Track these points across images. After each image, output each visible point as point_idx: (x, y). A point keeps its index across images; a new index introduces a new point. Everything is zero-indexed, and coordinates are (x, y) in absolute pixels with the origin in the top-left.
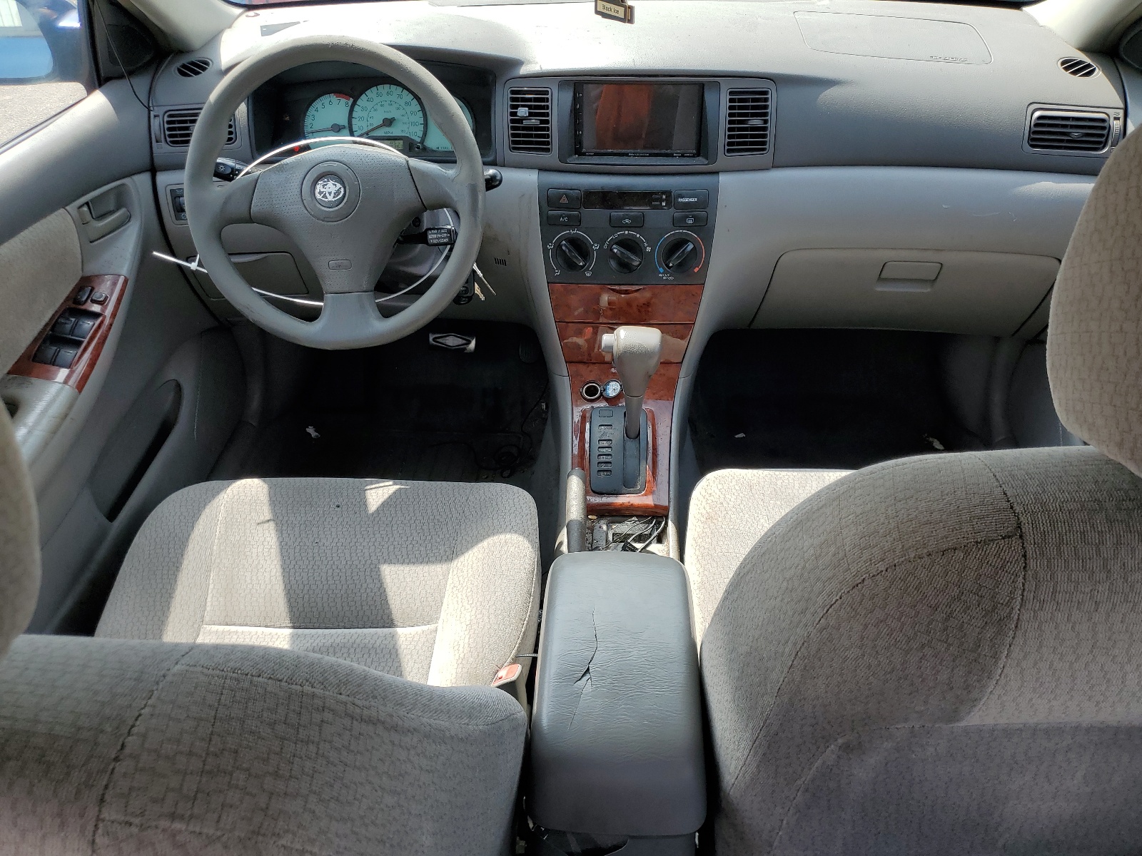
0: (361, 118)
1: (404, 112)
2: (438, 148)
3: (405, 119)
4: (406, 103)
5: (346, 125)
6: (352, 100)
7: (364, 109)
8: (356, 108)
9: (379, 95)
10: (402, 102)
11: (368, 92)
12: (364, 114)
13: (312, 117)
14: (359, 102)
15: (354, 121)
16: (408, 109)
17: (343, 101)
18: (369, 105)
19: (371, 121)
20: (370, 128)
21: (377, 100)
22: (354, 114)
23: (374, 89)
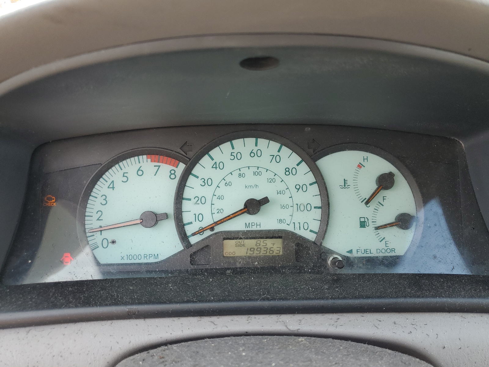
0: (200, 200)
1: (282, 187)
2: (350, 252)
3: (285, 199)
4: (288, 171)
5: (170, 209)
6: (182, 167)
7: (206, 182)
8: (191, 181)
9: (235, 156)
10: (280, 169)
11: (215, 152)
12: (207, 192)
13: (100, 200)
14: (197, 170)
15: (186, 206)
16: (291, 181)
17: (166, 168)
18: (217, 175)
19: (218, 204)
20: (218, 217)
21: (231, 165)
22: (188, 192)
23: (226, 146)
